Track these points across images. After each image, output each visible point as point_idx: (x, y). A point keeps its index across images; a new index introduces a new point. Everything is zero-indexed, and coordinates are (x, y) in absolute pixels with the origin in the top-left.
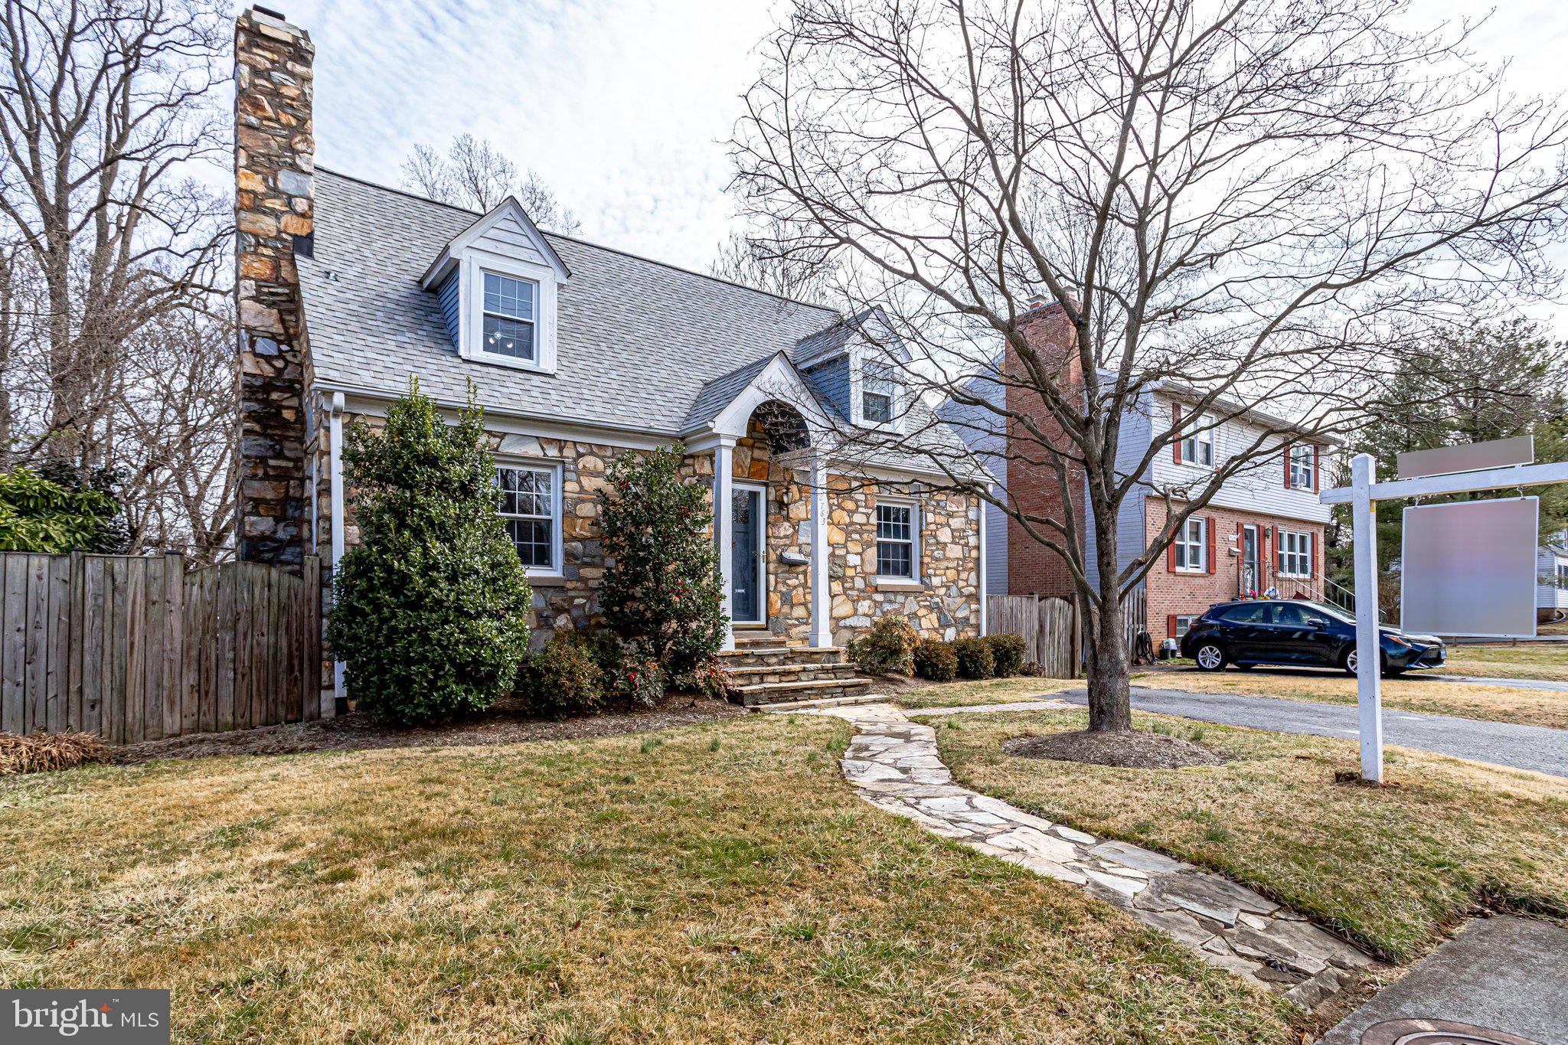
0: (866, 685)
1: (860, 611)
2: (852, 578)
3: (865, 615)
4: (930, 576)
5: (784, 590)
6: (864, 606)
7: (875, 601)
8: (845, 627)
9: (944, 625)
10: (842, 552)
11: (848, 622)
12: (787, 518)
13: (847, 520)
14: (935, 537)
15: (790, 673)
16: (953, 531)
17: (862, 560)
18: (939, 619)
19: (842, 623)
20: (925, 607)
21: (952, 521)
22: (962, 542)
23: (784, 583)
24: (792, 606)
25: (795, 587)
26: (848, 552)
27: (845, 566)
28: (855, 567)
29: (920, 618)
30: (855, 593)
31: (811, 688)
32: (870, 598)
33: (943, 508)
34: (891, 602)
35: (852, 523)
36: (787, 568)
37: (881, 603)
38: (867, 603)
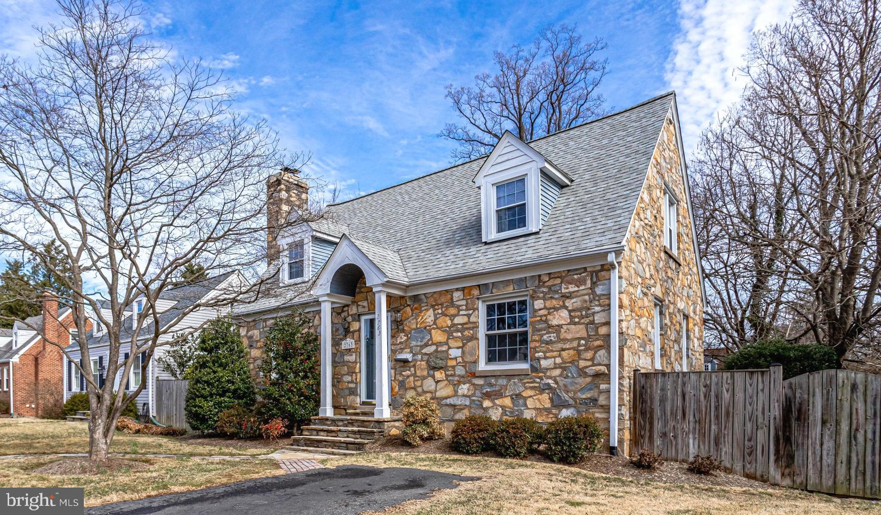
0: (363, 444)
1: (460, 392)
2: (453, 367)
3: (464, 396)
4: (538, 359)
5: (401, 379)
6: (464, 389)
7: (474, 385)
8: (447, 405)
9: (559, 404)
10: (444, 348)
11: (448, 401)
12: (403, 331)
13: (449, 323)
14: (546, 321)
15: (332, 431)
16: (570, 311)
17: (463, 352)
18: (551, 399)
19: (444, 402)
20: (532, 388)
21: (569, 303)
22: (586, 320)
23: (401, 374)
24: (406, 390)
25: (408, 377)
26: (450, 348)
27: (448, 358)
28: (456, 358)
29: (525, 399)
30: (456, 378)
31: (325, 441)
32: (470, 382)
33: (556, 292)
34: (491, 385)
35: (453, 325)
36: (402, 364)
37: (482, 386)
38: (466, 387)
